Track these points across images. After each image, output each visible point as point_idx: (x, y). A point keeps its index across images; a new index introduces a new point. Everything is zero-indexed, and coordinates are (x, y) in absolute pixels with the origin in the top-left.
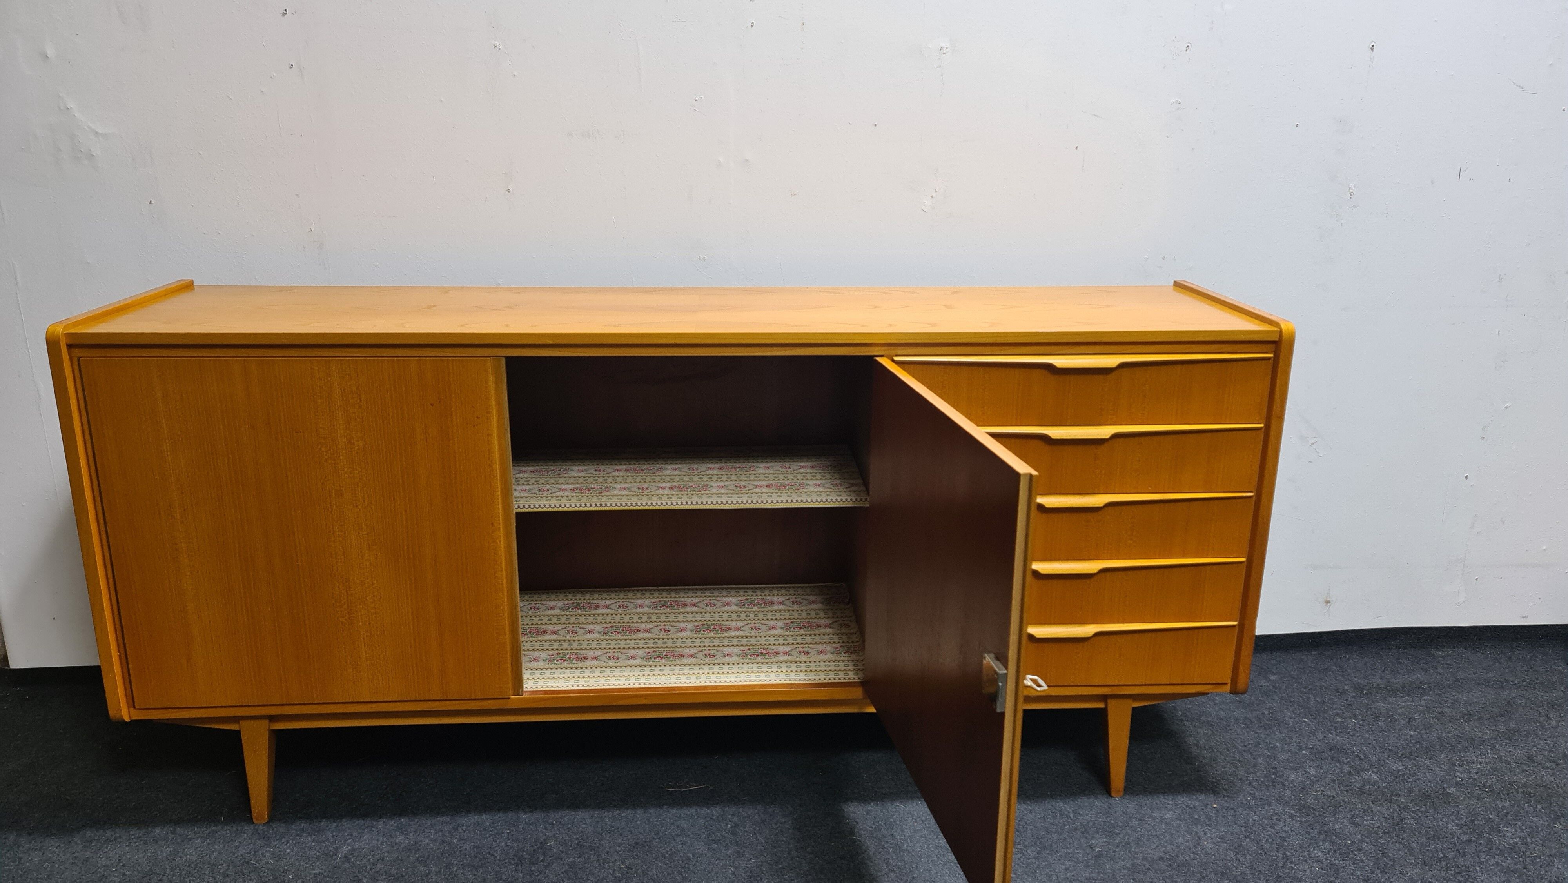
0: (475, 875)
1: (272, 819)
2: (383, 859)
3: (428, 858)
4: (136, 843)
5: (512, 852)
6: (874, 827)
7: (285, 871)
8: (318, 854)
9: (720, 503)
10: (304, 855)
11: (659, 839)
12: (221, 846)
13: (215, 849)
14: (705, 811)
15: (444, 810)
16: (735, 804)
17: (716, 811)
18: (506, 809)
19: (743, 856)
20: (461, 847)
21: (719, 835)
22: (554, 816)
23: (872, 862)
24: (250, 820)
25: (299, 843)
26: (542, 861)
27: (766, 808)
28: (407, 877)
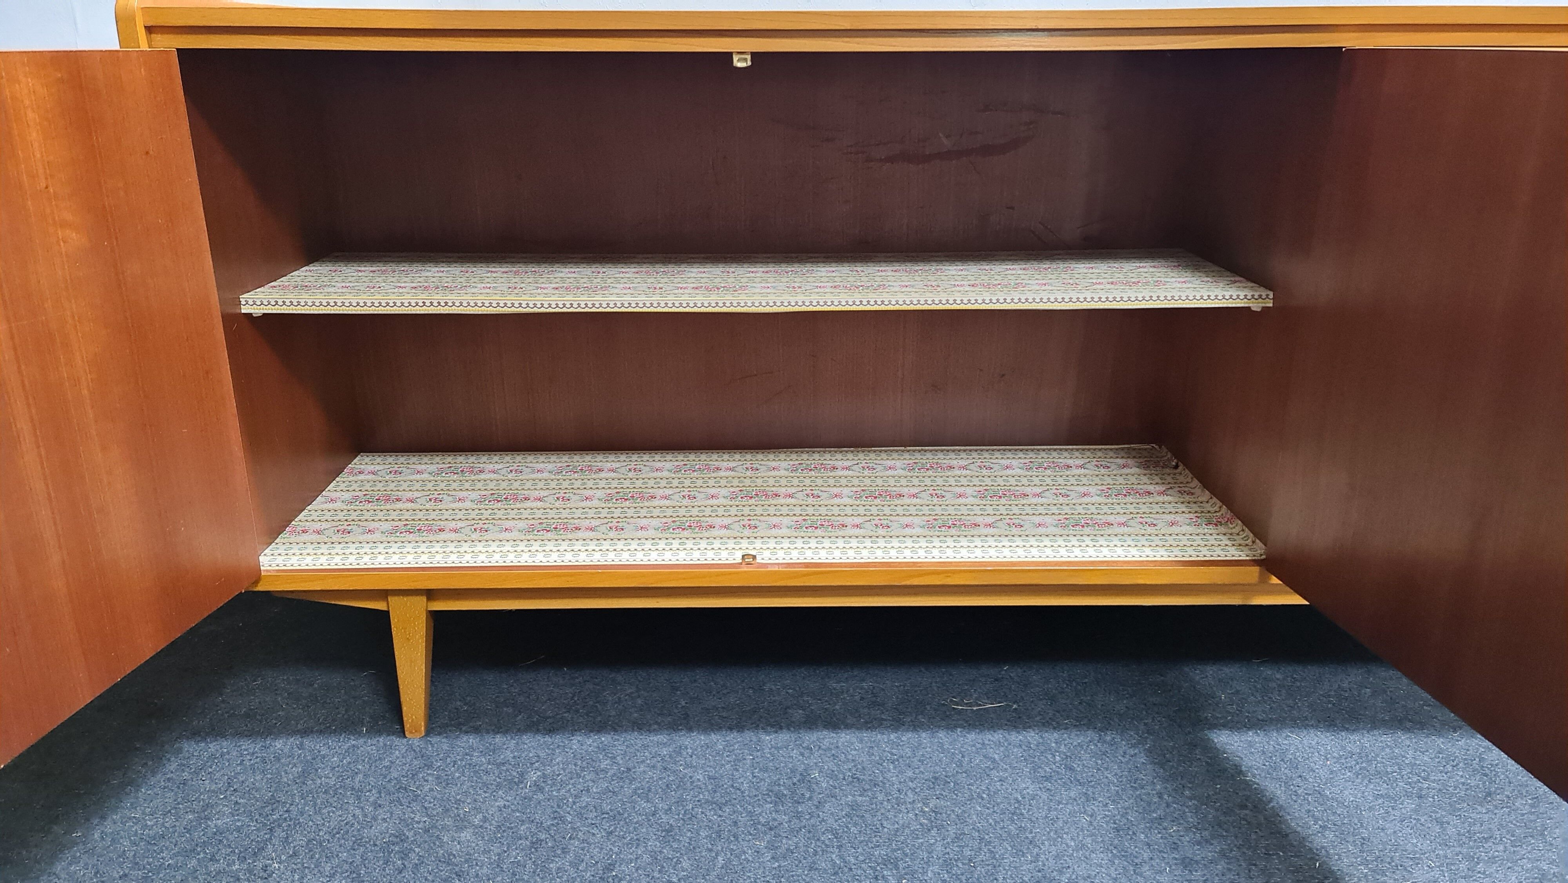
0: (720, 816)
1: (429, 732)
2: (588, 791)
3: (649, 791)
4: (251, 760)
5: (764, 786)
6: (1267, 764)
7: (458, 802)
8: (498, 780)
10: (479, 781)
11: (965, 772)
12: (368, 767)
13: (358, 769)
14: (1015, 737)
15: (656, 726)
16: (1054, 728)
17: (1032, 736)
18: (739, 727)
19: (1094, 799)
20: (691, 777)
21: (1048, 770)
22: (810, 737)
23: (1289, 814)
24: (402, 733)
25: (470, 764)
26: (810, 798)
27: (1100, 735)
28: (626, 815)
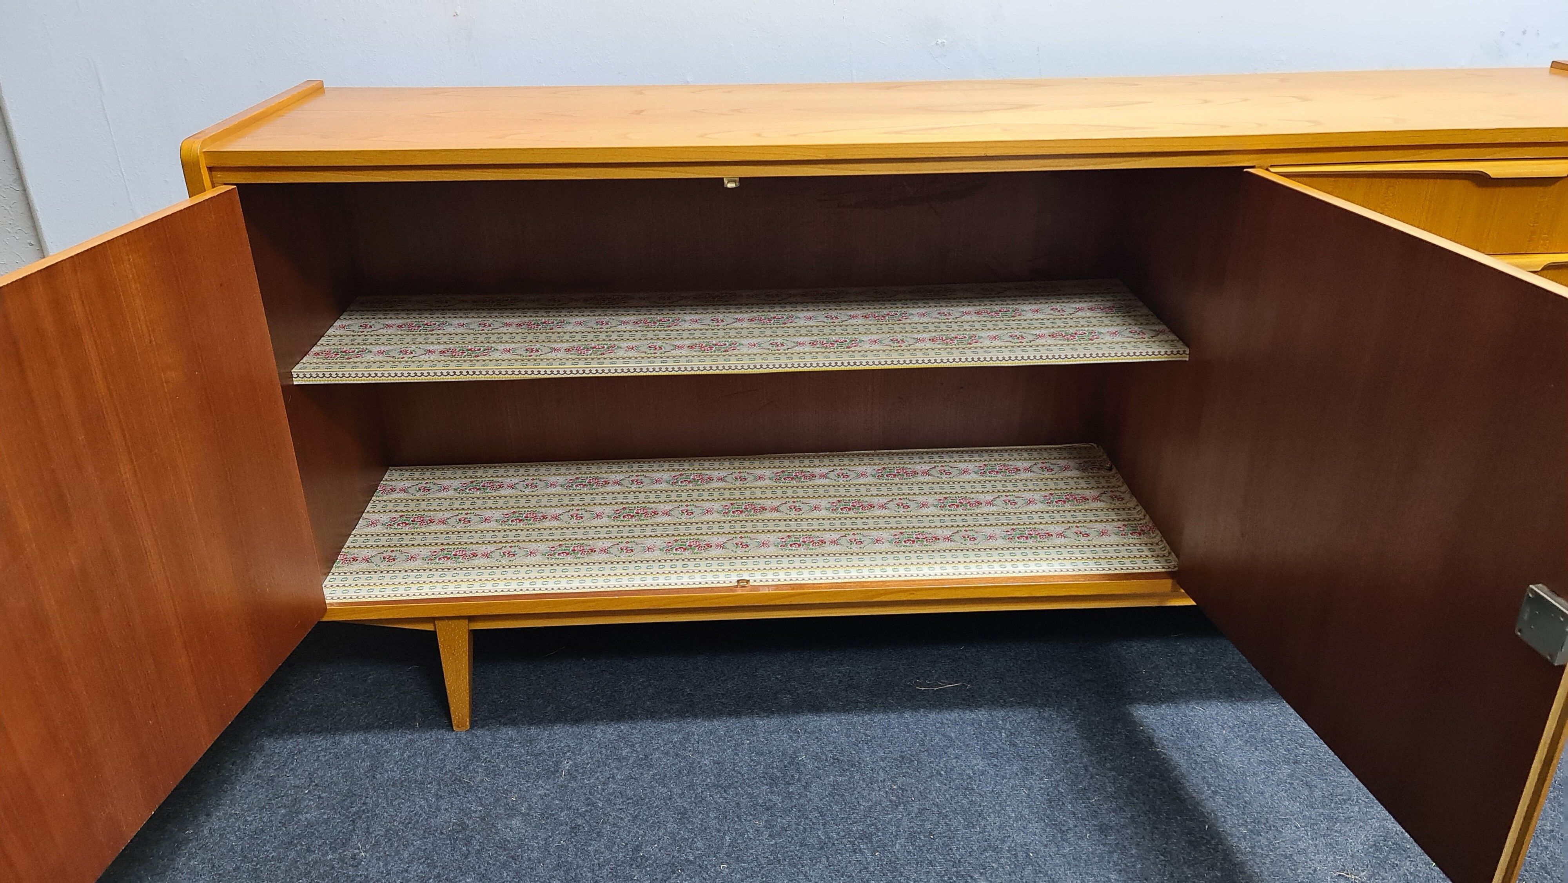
0: (725, 799)
1: (473, 724)
2: (613, 778)
3: (665, 776)
4: (325, 756)
5: (760, 769)
6: (1175, 735)
7: (506, 791)
8: (538, 770)
9: (1000, 358)
10: (521, 771)
11: (927, 751)
12: (425, 760)
13: (418, 762)
14: (969, 716)
15: (666, 715)
16: (1002, 706)
17: (982, 715)
18: (737, 713)
19: (1033, 774)
20: (699, 763)
21: (995, 746)
22: (798, 721)
23: (1188, 782)
24: (450, 726)
25: (512, 756)
26: (799, 780)
27: (1040, 712)
28: (647, 800)
